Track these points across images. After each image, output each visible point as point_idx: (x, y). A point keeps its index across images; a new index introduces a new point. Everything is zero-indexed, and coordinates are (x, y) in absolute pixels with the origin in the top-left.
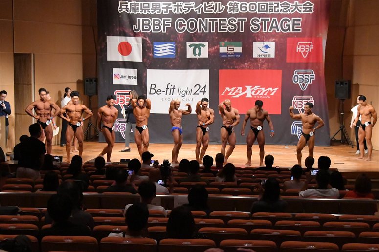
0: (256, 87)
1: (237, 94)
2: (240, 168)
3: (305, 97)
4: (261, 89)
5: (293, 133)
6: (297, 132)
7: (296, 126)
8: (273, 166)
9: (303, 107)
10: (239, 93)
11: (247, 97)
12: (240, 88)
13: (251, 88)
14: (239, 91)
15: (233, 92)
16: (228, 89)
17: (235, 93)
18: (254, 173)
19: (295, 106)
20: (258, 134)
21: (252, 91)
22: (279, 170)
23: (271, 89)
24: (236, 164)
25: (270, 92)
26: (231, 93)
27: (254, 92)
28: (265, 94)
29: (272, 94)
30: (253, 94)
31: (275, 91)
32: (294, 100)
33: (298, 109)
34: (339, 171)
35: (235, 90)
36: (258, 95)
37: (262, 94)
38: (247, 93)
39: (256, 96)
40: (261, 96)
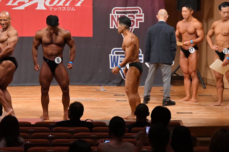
2: (27, 124)
5: (112, 66)
7: (116, 55)
11: (37, 9)
18: (51, 132)
19: (114, 23)
24: (20, 118)
25: (74, 2)
28: (67, 4)
32: (112, 14)
34: (184, 125)
36: (55, 6)
37: (61, 4)
38: (38, 3)
39: (52, 8)
40: (61, 8)
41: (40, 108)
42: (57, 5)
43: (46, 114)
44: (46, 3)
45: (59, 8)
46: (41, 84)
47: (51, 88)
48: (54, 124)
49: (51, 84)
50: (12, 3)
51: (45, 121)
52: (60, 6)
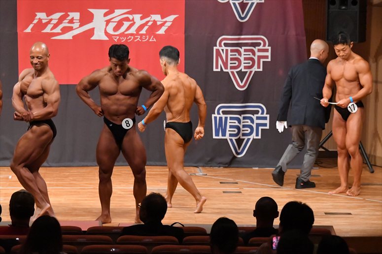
0: (119, 13)
1: (66, 30)
2: (75, 231)
3: (246, 38)
4: (131, 17)
5: (217, 135)
6: (228, 133)
7: (224, 116)
8: (164, 222)
9: (243, 65)
10: (71, 29)
11: (93, 38)
12: (76, 15)
13: (106, 15)
14: (71, 21)
15: (55, 26)
16: (41, 15)
17: (61, 26)
18: (114, 243)
19: (220, 62)
20: (126, 139)
21: (108, 22)
22: (180, 233)
23: (157, 17)
24: (64, 220)
25: (155, 27)
26: (50, 26)
27: (112, 25)
28: (143, 32)
29: (162, 31)
30: (110, 30)
31: (168, 24)
32: (218, 47)
33: (229, 70)
34: (338, 234)
35: (61, 21)
36: (122, 35)
37: (133, 30)
38: (95, 29)
39: (118, 37)
40: (133, 37)
41: (97, 204)
42: (126, 33)
43: (106, 213)
44: (107, 30)
45: (130, 37)
46: (100, 163)
47: (116, 170)
48: (119, 230)
49: (115, 164)
50: (52, 29)
51: (104, 225)
52: (132, 35)
